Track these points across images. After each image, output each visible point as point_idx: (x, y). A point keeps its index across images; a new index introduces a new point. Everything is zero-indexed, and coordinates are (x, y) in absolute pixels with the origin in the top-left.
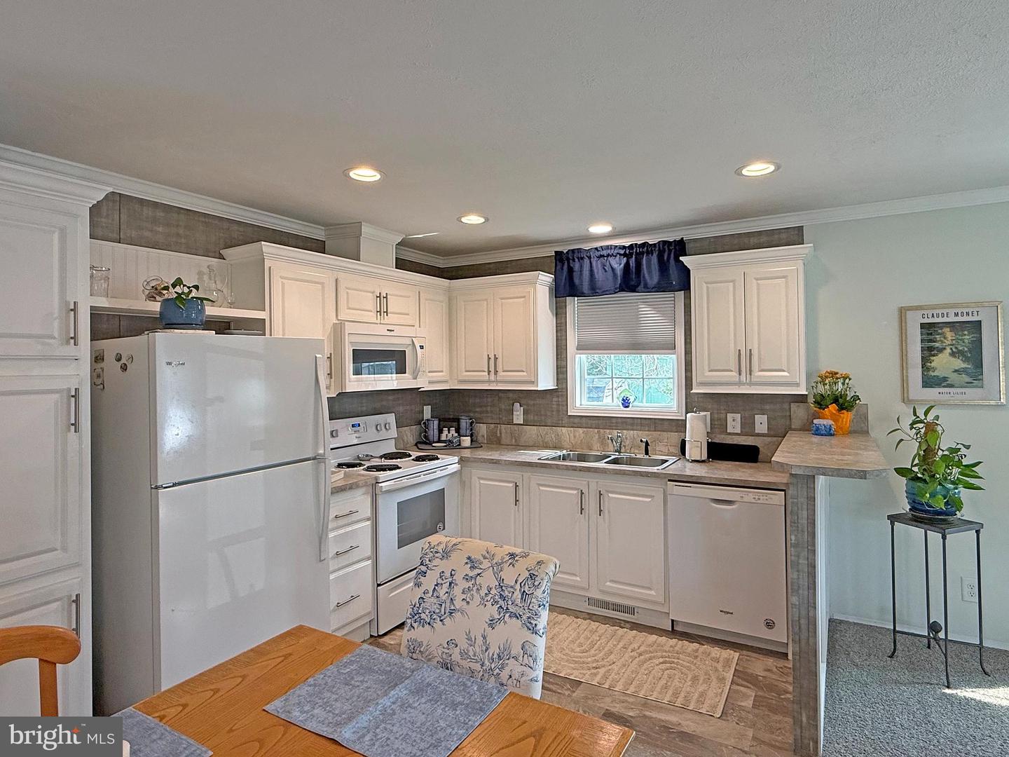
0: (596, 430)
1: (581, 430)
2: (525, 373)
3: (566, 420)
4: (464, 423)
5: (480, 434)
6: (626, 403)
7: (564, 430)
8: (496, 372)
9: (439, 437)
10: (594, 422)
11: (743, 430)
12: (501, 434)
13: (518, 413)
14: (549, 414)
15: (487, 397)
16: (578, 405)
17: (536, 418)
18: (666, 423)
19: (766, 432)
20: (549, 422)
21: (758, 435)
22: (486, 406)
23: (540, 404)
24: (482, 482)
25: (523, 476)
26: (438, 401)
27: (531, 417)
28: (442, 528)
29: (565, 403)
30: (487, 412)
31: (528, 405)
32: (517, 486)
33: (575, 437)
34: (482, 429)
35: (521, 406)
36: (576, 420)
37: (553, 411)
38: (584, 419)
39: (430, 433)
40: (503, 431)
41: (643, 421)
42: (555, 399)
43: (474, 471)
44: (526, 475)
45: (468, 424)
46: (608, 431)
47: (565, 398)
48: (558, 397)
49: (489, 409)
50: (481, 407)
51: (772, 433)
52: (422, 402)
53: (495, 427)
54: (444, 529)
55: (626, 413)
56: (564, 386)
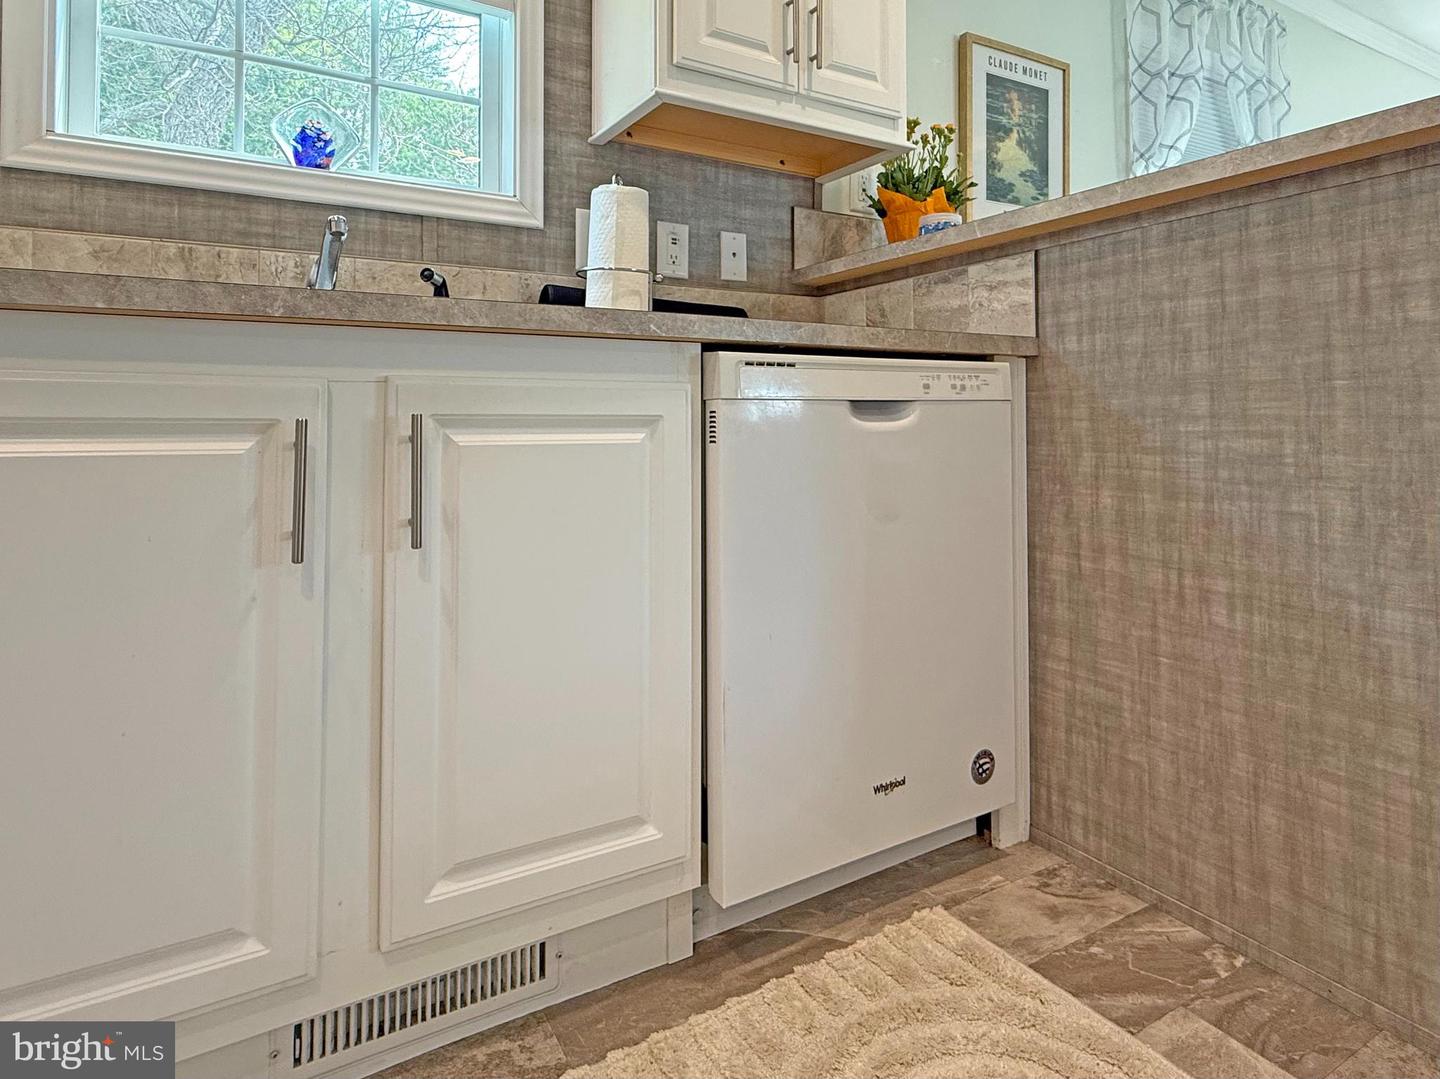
0: (172, 248)
6: (311, 149)
10: (162, 210)
11: (695, 272)
18: (479, 237)
19: (745, 279)
21: (728, 285)
38: (101, 191)
41: (396, 227)
46: (235, 252)
51: (755, 280)
55: (308, 186)
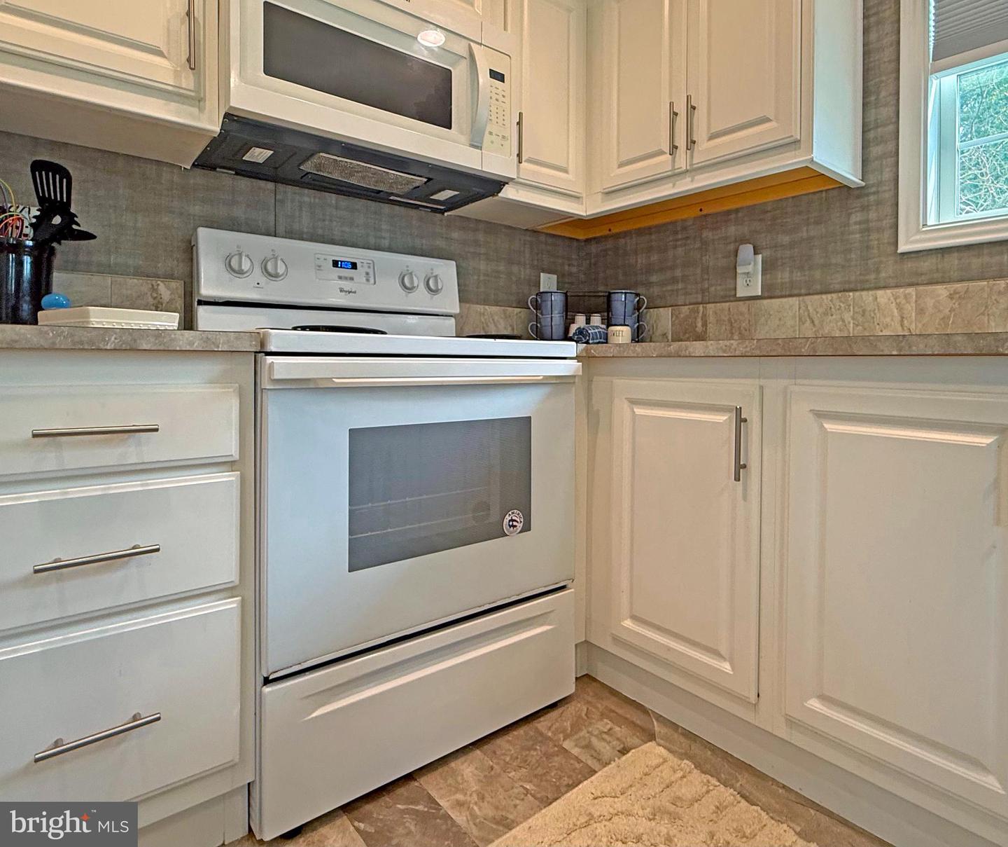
1: (942, 291)
2: (773, 124)
3: (889, 270)
4: (621, 302)
5: (659, 332)
7: (883, 296)
8: (691, 143)
9: (567, 330)
12: (705, 324)
13: (750, 268)
14: (837, 259)
15: (675, 247)
16: (931, 220)
17: (798, 276)
20: (837, 279)
22: (673, 268)
23: (810, 239)
24: (639, 411)
25: (761, 388)
26: (574, 270)
27: (783, 276)
28: (520, 526)
29: (887, 222)
30: (674, 280)
31: (775, 247)
32: (741, 420)
33: (921, 311)
34: (662, 319)
35: (756, 253)
36: (926, 264)
37: (850, 251)
39: (546, 320)
40: (711, 319)
42: (857, 217)
43: (619, 382)
44: (774, 386)
45: (630, 308)
47: (888, 210)
48: (865, 208)
49: (678, 273)
50: (662, 270)
52: (536, 263)
53: (692, 311)
54: (527, 528)
56: (887, 175)
